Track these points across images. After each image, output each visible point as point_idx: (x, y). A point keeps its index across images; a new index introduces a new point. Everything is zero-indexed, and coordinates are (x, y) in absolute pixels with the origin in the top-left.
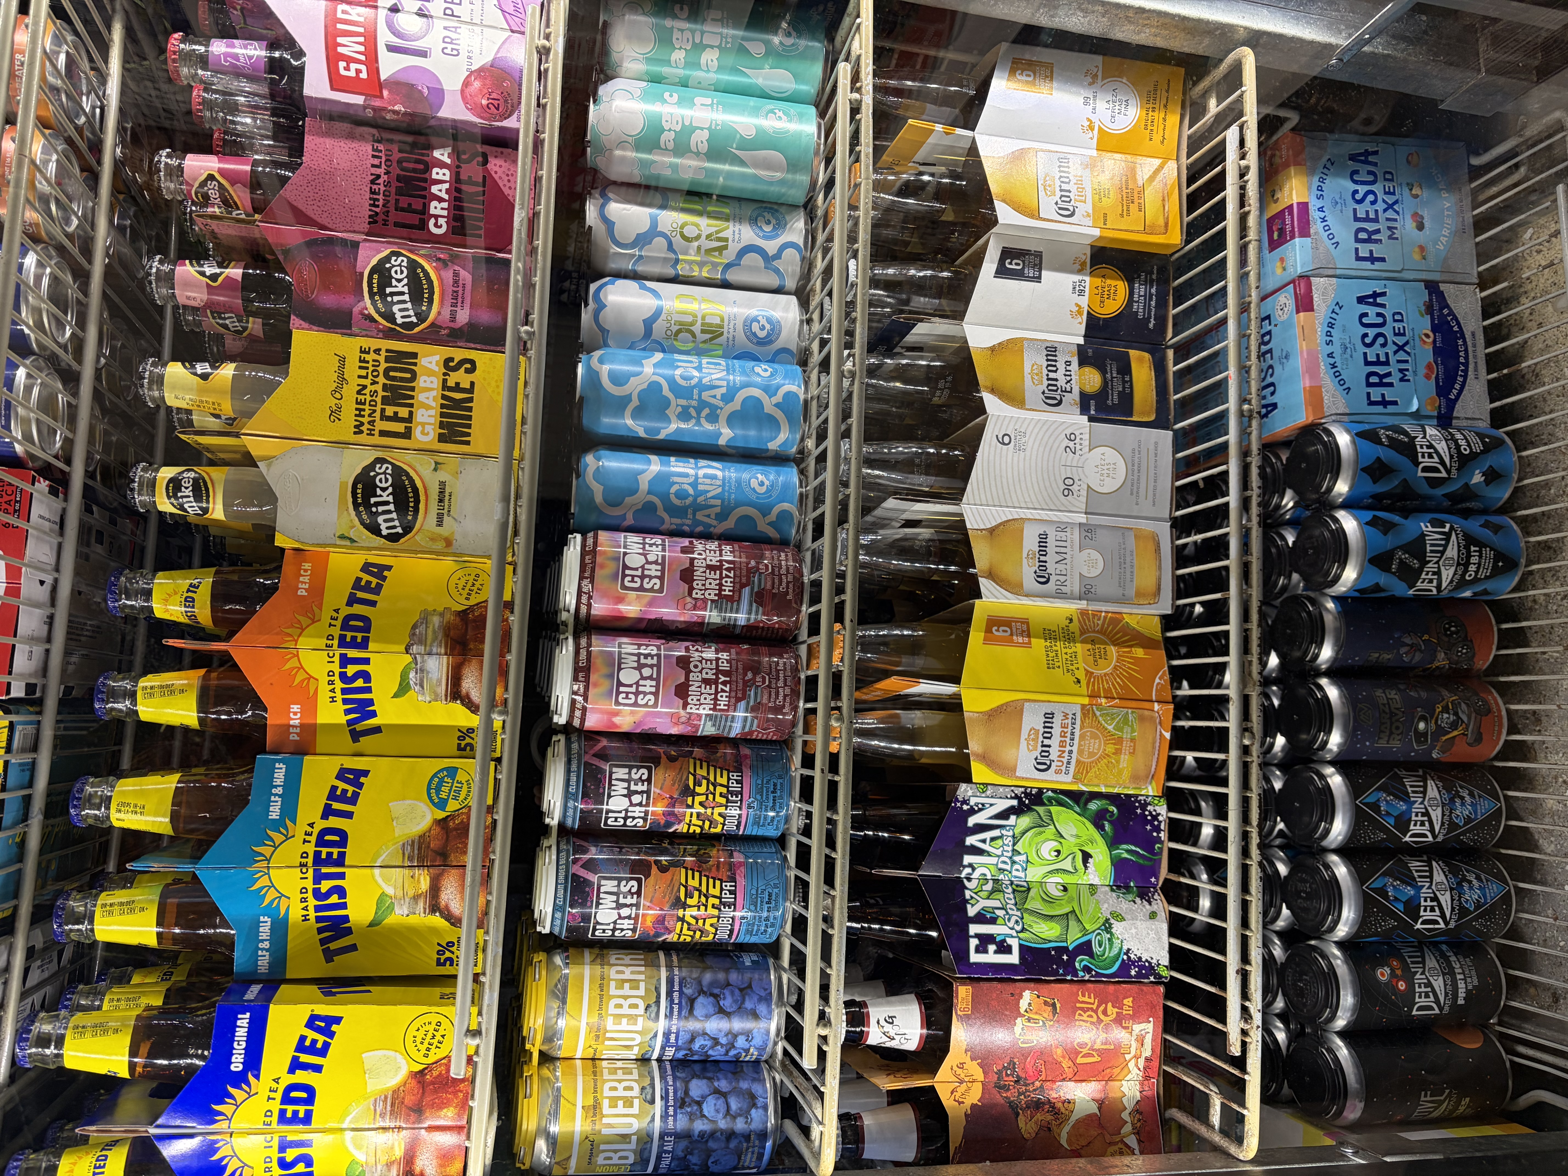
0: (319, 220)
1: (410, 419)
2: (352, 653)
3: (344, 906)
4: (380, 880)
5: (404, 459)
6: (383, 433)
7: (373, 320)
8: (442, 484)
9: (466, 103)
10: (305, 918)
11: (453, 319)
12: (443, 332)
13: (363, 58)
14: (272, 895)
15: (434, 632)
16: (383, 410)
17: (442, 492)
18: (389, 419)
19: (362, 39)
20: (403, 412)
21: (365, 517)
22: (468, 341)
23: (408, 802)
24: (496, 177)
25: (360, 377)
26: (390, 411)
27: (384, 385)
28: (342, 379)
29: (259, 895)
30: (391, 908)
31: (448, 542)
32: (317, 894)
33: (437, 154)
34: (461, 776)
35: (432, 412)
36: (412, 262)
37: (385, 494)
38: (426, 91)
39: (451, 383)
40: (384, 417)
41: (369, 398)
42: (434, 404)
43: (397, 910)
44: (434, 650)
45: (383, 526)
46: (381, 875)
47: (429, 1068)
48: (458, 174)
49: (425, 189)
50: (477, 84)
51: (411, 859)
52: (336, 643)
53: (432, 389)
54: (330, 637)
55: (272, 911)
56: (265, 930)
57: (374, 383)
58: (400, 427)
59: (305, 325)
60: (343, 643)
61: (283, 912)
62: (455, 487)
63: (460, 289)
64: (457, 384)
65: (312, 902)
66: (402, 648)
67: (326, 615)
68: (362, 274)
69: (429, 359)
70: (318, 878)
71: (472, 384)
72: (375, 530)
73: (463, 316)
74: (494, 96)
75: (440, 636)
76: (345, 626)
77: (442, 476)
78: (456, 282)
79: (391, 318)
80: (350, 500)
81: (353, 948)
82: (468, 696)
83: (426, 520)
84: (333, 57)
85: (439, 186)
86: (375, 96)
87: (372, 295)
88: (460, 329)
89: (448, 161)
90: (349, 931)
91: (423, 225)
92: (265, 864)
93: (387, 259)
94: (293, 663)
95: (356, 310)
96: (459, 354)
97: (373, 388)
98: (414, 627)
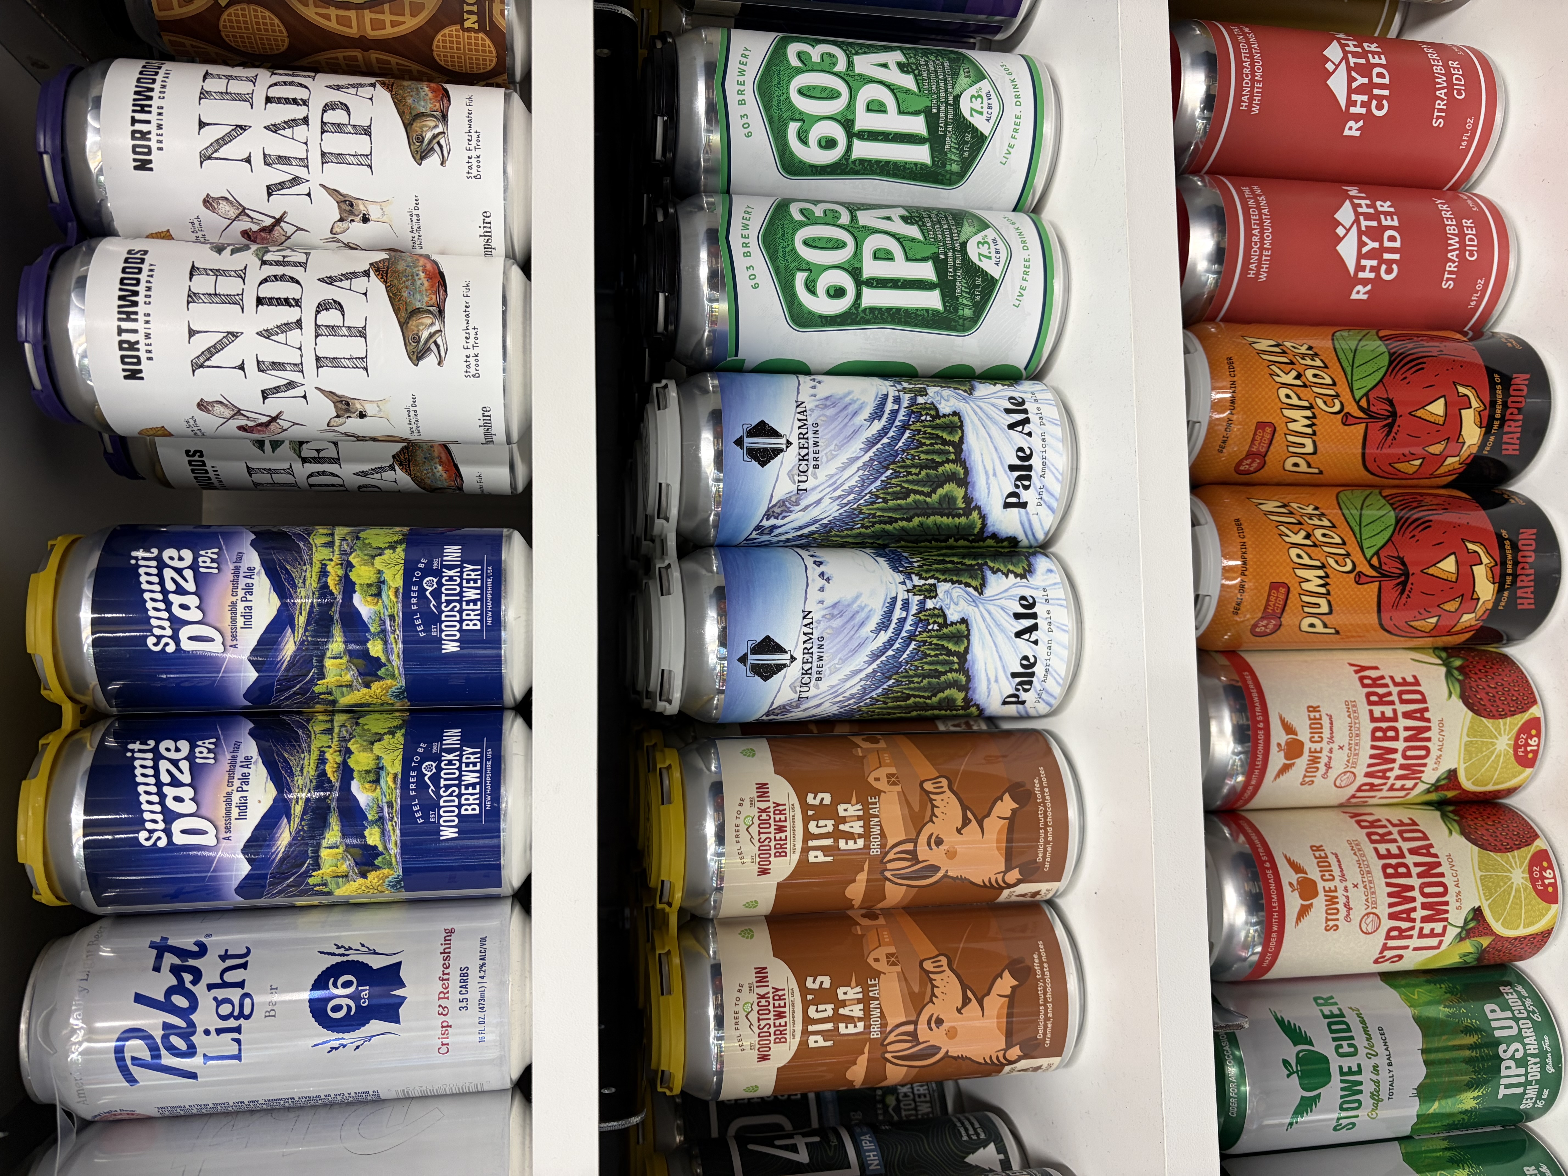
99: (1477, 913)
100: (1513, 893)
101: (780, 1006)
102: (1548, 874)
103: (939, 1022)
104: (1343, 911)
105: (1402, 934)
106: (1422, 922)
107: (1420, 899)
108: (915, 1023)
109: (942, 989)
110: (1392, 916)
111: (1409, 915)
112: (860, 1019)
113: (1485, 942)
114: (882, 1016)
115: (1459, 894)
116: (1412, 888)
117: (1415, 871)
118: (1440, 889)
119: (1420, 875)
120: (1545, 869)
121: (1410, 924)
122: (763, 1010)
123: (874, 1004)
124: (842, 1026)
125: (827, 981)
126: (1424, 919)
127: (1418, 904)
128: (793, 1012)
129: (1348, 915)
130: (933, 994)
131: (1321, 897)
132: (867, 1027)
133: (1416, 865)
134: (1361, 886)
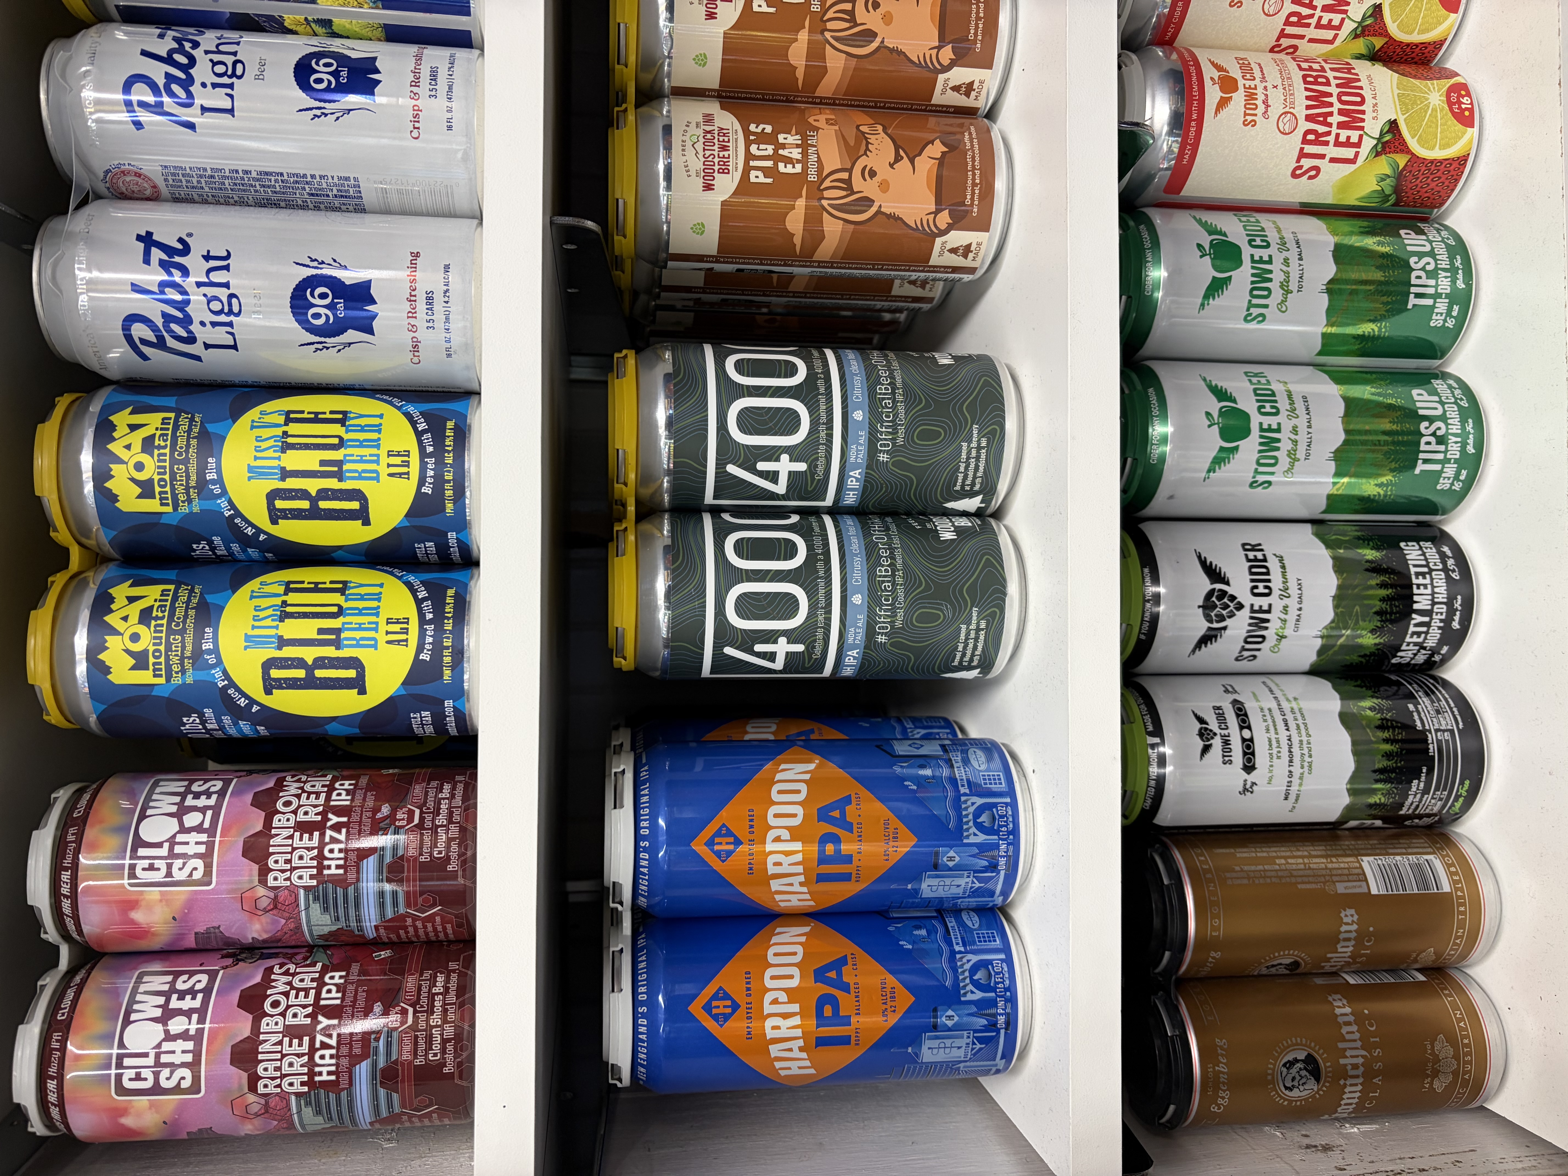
99: (1393, 126)
100: (1429, 112)
101: (724, 141)
102: (1465, 100)
103: (873, 174)
104: (1261, 108)
105: (1319, 139)
106: (1338, 128)
107: (1337, 106)
108: (850, 171)
109: (876, 146)
110: (1309, 118)
111: (1325, 119)
112: (798, 161)
113: (1402, 160)
114: (819, 160)
115: (1375, 105)
116: (1330, 95)
117: (1334, 82)
118: (1358, 99)
119: (1338, 86)
120: (1463, 97)
121: (1326, 129)
122: (708, 143)
123: (811, 150)
124: (781, 166)
125: (769, 129)
126: (1341, 126)
127: (1335, 109)
128: (736, 147)
129: (1266, 112)
130: (867, 149)
131: (1241, 93)
132: (805, 169)
133: (1335, 78)
134: (1280, 87)
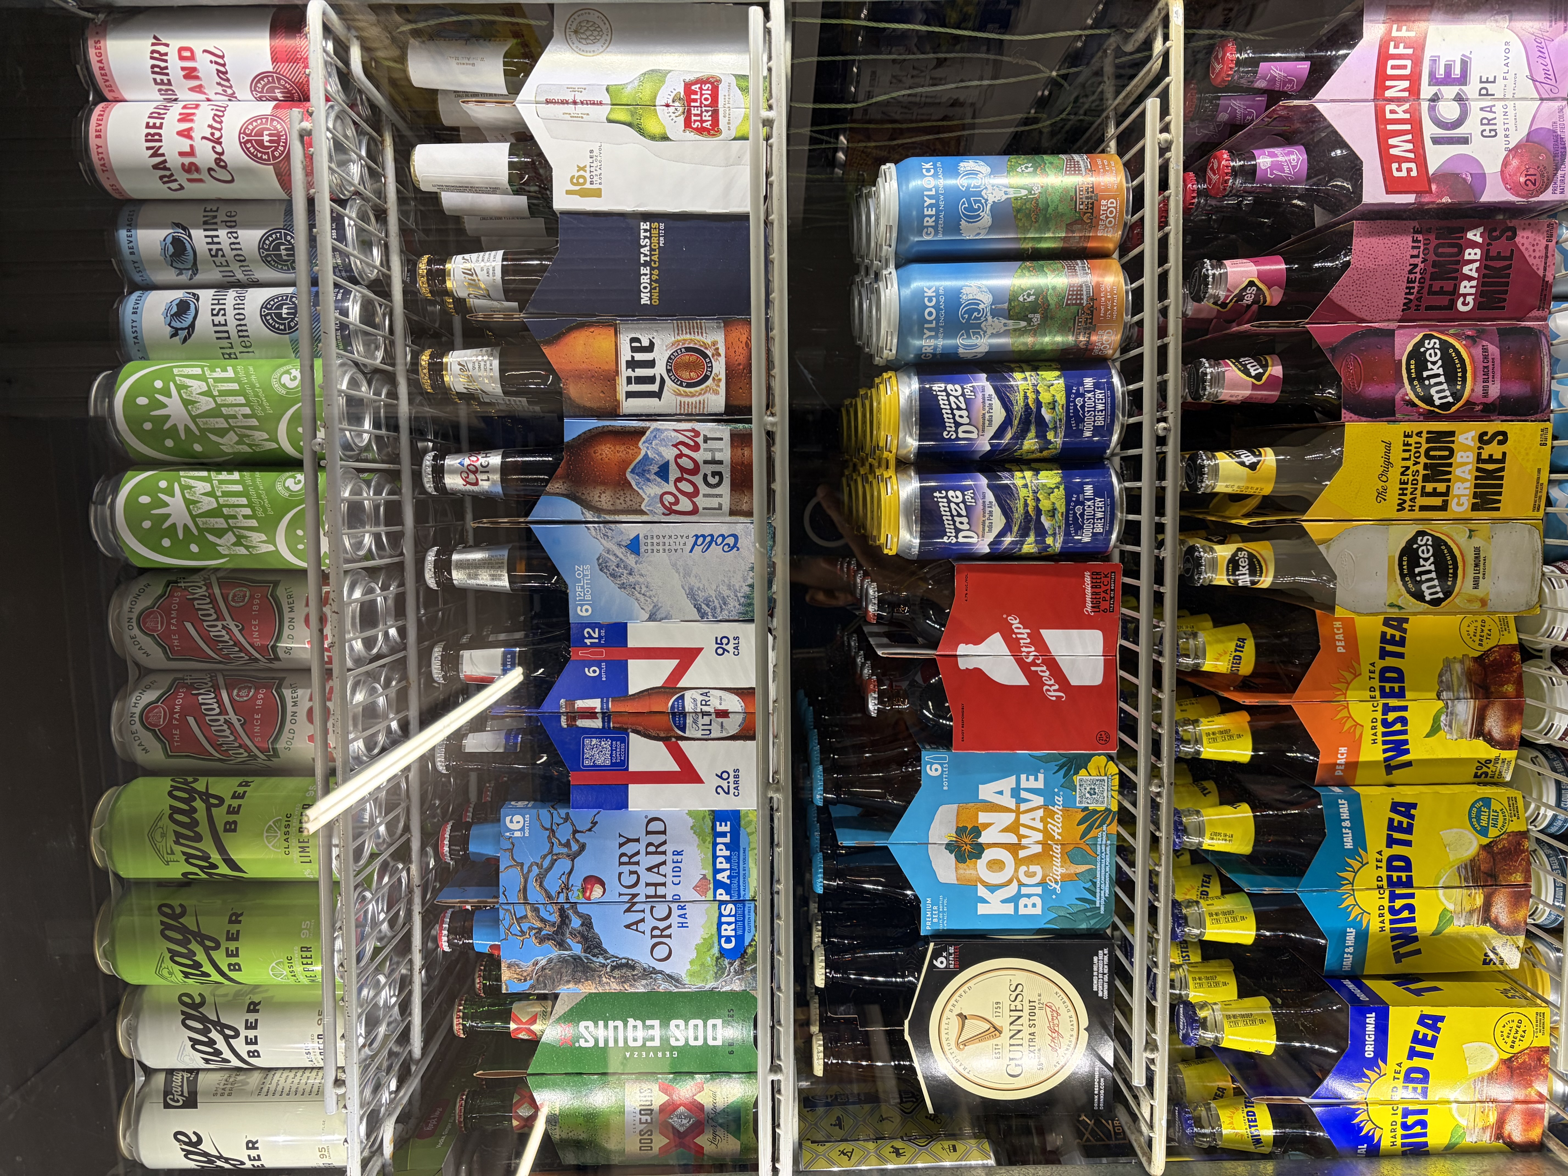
0: (1358, 315)
1: (1446, 494)
2: (1393, 702)
3: (1413, 920)
4: (1443, 899)
5: (1442, 529)
6: (1423, 508)
7: (1414, 405)
8: (1477, 550)
9: (1505, 183)
10: (1382, 929)
11: (1486, 394)
12: (1478, 408)
13: (1412, 155)
14: (1356, 911)
15: (1458, 677)
16: (1423, 487)
17: (1477, 558)
18: (1429, 495)
19: (1409, 137)
20: (1441, 487)
21: (1410, 586)
22: (1500, 414)
23: (1455, 830)
24: (1523, 249)
25: (1404, 459)
26: (1429, 487)
27: (1425, 464)
28: (1388, 463)
29: (1346, 913)
30: (1451, 921)
31: (1484, 602)
32: (1392, 911)
33: (1470, 235)
34: (1495, 806)
35: (1468, 484)
36: (1443, 343)
37: (1427, 564)
38: (1469, 178)
39: (1485, 456)
40: (1424, 494)
41: (1411, 478)
42: (1469, 477)
43: (1455, 922)
44: (1462, 695)
45: (1427, 593)
46: (1444, 895)
47: (1515, 1056)
48: (1488, 251)
49: (1457, 271)
50: (1515, 163)
51: (1466, 880)
52: (1377, 694)
53: (1468, 463)
54: (1372, 689)
55: (1356, 924)
56: (1350, 939)
57: (1416, 463)
58: (1437, 501)
59: (1355, 417)
60: (1384, 695)
61: (1364, 925)
62: (1490, 553)
63: (1490, 364)
64: (1491, 456)
65: (1388, 917)
66: (1434, 695)
67: (1365, 668)
68: (1400, 361)
69: (1465, 436)
70: (1393, 897)
71: (1504, 454)
72: (1419, 596)
73: (1495, 390)
74: (1531, 171)
75: (1464, 682)
76: (1383, 679)
77: (1477, 542)
78: (1486, 357)
79: (1429, 400)
80: (1397, 571)
81: (1418, 952)
82: (1490, 733)
83: (1464, 585)
84: (1386, 159)
85: (1470, 266)
86: (1426, 192)
87: (1411, 381)
88: (1493, 403)
89: (1480, 240)
90: (1416, 939)
91: (1452, 304)
92: (1349, 887)
93: (1421, 343)
94: (1344, 713)
95: (1398, 397)
96: (1492, 427)
97: (1415, 468)
98: (1440, 676)
